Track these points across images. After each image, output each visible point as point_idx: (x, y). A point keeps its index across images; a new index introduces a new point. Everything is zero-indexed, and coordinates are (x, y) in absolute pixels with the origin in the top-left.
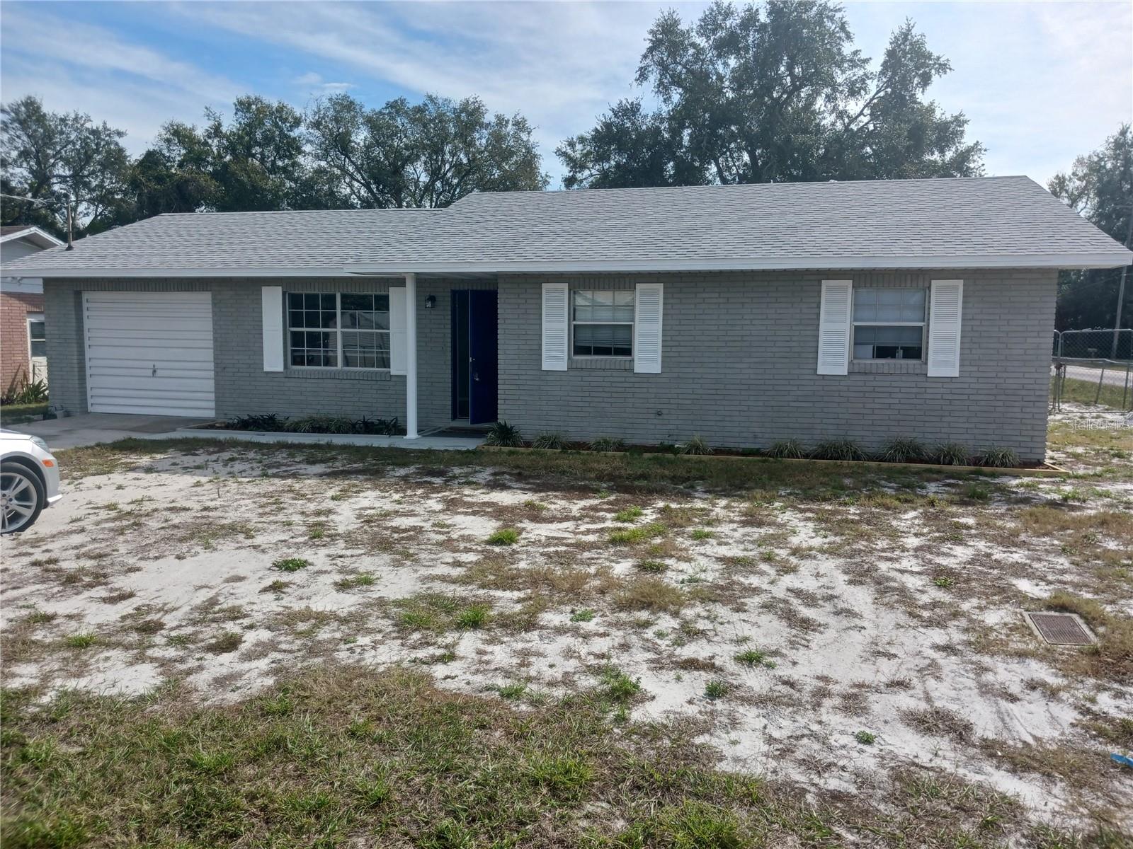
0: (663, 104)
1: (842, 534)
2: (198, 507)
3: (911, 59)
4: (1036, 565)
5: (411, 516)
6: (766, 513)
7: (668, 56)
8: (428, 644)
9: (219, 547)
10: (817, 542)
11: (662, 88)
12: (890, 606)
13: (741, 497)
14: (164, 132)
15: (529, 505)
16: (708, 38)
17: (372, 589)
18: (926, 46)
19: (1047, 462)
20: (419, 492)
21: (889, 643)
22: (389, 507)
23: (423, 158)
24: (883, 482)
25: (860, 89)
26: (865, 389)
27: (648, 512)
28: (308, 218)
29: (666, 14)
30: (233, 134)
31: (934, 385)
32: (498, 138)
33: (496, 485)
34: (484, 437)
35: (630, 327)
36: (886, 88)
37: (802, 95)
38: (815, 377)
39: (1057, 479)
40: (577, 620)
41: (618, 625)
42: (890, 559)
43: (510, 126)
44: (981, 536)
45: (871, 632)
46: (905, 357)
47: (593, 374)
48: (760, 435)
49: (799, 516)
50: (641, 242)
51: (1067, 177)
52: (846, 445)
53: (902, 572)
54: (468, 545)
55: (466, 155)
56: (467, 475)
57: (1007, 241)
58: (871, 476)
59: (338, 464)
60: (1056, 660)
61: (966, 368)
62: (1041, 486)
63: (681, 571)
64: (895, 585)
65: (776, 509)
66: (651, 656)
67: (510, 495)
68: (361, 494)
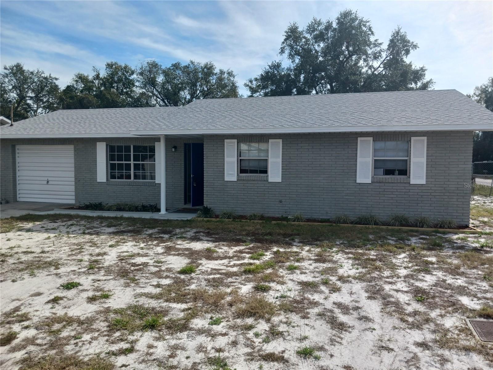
0: (291, 64)
1: (366, 267)
2: (39, 250)
3: (401, 43)
4: (471, 287)
5: (145, 256)
6: (328, 254)
7: (293, 42)
8: (122, 340)
9: (38, 275)
10: (353, 272)
11: (291, 56)
12: (390, 314)
13: (317, 245)
14: (75, 77)
15: (209, 250)
16: (311, 34)
17: (107, 301)
18: (407, 37)
19: (471, 225)
20: (155, 242)
21: (389, 340)
22: (136, 250)
23: (188, 88)
24: (389, 237)
25: (379, 56)
26: (380, 190)
27: (268, 253)
28: (123, 111)
29: (292, 24)
30: (105, 78)
31: (413, 188)
32: (220, 79)
33: (195, 239)
34: (196, 213)
35: (266, 160)
36: (390, 55)
37: (353, 59)
38: (356, 184)
39: (477, 235)
40: (212, 324)
41: (234, 328)
42: (391, 283)
43: (226, 74)
44: (440, 269)
45: (378, 332)
46: (399, 174)
47: (249, 182)
48: (329, 212)
49: (345, 256)
50: (271, 120)
51: (471, 95)
52: (371, 217)
53: (397, 291)
54: (168, 274)
55: (206, 87)
56: (182, 233)
57: (447, 118)
58: (383, 234)
59: (122, 227)
60: (488, 354)
61: (429, 180)
62: (469, 239)
63: (278, 290)
64: (393, 300)
65: (333, 252)
66: (249, 350)
67: (200, 244)
68: (126, 244)
